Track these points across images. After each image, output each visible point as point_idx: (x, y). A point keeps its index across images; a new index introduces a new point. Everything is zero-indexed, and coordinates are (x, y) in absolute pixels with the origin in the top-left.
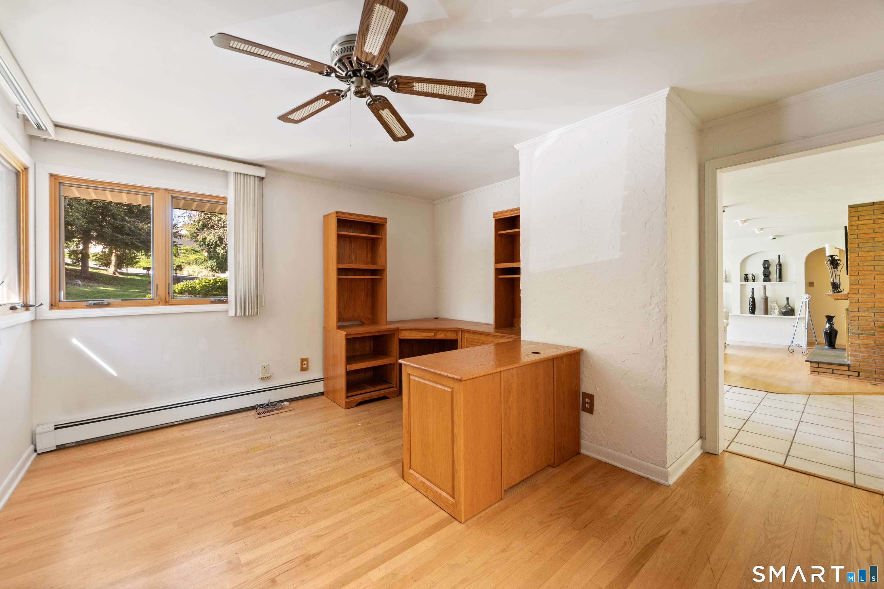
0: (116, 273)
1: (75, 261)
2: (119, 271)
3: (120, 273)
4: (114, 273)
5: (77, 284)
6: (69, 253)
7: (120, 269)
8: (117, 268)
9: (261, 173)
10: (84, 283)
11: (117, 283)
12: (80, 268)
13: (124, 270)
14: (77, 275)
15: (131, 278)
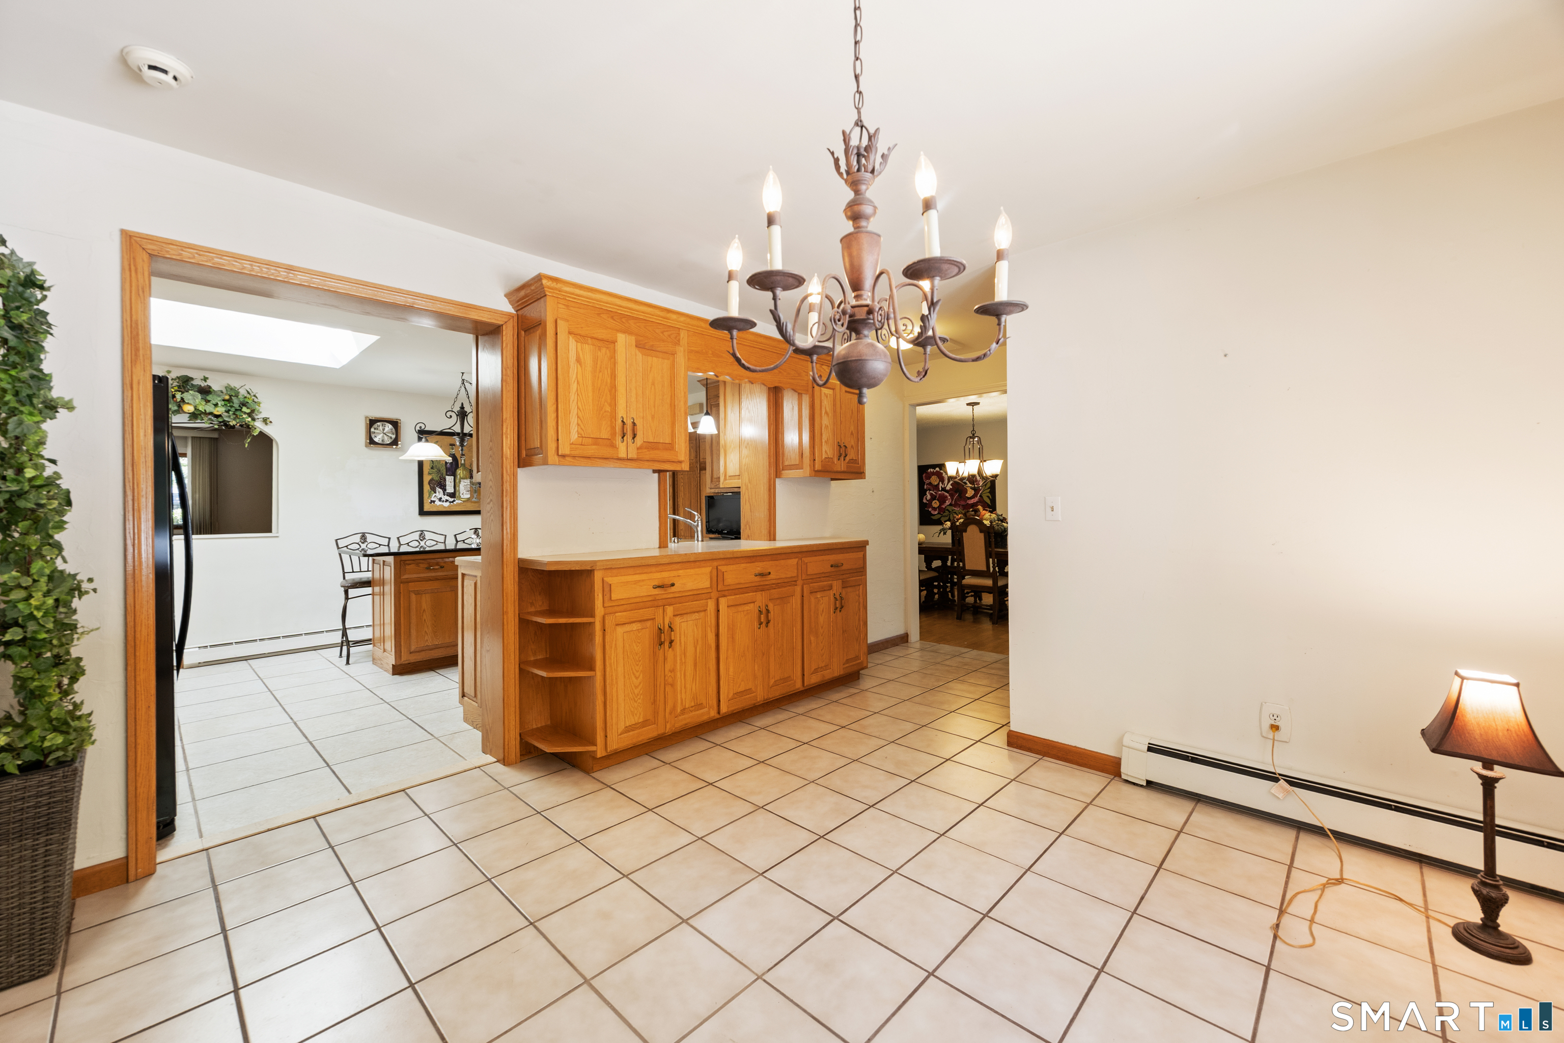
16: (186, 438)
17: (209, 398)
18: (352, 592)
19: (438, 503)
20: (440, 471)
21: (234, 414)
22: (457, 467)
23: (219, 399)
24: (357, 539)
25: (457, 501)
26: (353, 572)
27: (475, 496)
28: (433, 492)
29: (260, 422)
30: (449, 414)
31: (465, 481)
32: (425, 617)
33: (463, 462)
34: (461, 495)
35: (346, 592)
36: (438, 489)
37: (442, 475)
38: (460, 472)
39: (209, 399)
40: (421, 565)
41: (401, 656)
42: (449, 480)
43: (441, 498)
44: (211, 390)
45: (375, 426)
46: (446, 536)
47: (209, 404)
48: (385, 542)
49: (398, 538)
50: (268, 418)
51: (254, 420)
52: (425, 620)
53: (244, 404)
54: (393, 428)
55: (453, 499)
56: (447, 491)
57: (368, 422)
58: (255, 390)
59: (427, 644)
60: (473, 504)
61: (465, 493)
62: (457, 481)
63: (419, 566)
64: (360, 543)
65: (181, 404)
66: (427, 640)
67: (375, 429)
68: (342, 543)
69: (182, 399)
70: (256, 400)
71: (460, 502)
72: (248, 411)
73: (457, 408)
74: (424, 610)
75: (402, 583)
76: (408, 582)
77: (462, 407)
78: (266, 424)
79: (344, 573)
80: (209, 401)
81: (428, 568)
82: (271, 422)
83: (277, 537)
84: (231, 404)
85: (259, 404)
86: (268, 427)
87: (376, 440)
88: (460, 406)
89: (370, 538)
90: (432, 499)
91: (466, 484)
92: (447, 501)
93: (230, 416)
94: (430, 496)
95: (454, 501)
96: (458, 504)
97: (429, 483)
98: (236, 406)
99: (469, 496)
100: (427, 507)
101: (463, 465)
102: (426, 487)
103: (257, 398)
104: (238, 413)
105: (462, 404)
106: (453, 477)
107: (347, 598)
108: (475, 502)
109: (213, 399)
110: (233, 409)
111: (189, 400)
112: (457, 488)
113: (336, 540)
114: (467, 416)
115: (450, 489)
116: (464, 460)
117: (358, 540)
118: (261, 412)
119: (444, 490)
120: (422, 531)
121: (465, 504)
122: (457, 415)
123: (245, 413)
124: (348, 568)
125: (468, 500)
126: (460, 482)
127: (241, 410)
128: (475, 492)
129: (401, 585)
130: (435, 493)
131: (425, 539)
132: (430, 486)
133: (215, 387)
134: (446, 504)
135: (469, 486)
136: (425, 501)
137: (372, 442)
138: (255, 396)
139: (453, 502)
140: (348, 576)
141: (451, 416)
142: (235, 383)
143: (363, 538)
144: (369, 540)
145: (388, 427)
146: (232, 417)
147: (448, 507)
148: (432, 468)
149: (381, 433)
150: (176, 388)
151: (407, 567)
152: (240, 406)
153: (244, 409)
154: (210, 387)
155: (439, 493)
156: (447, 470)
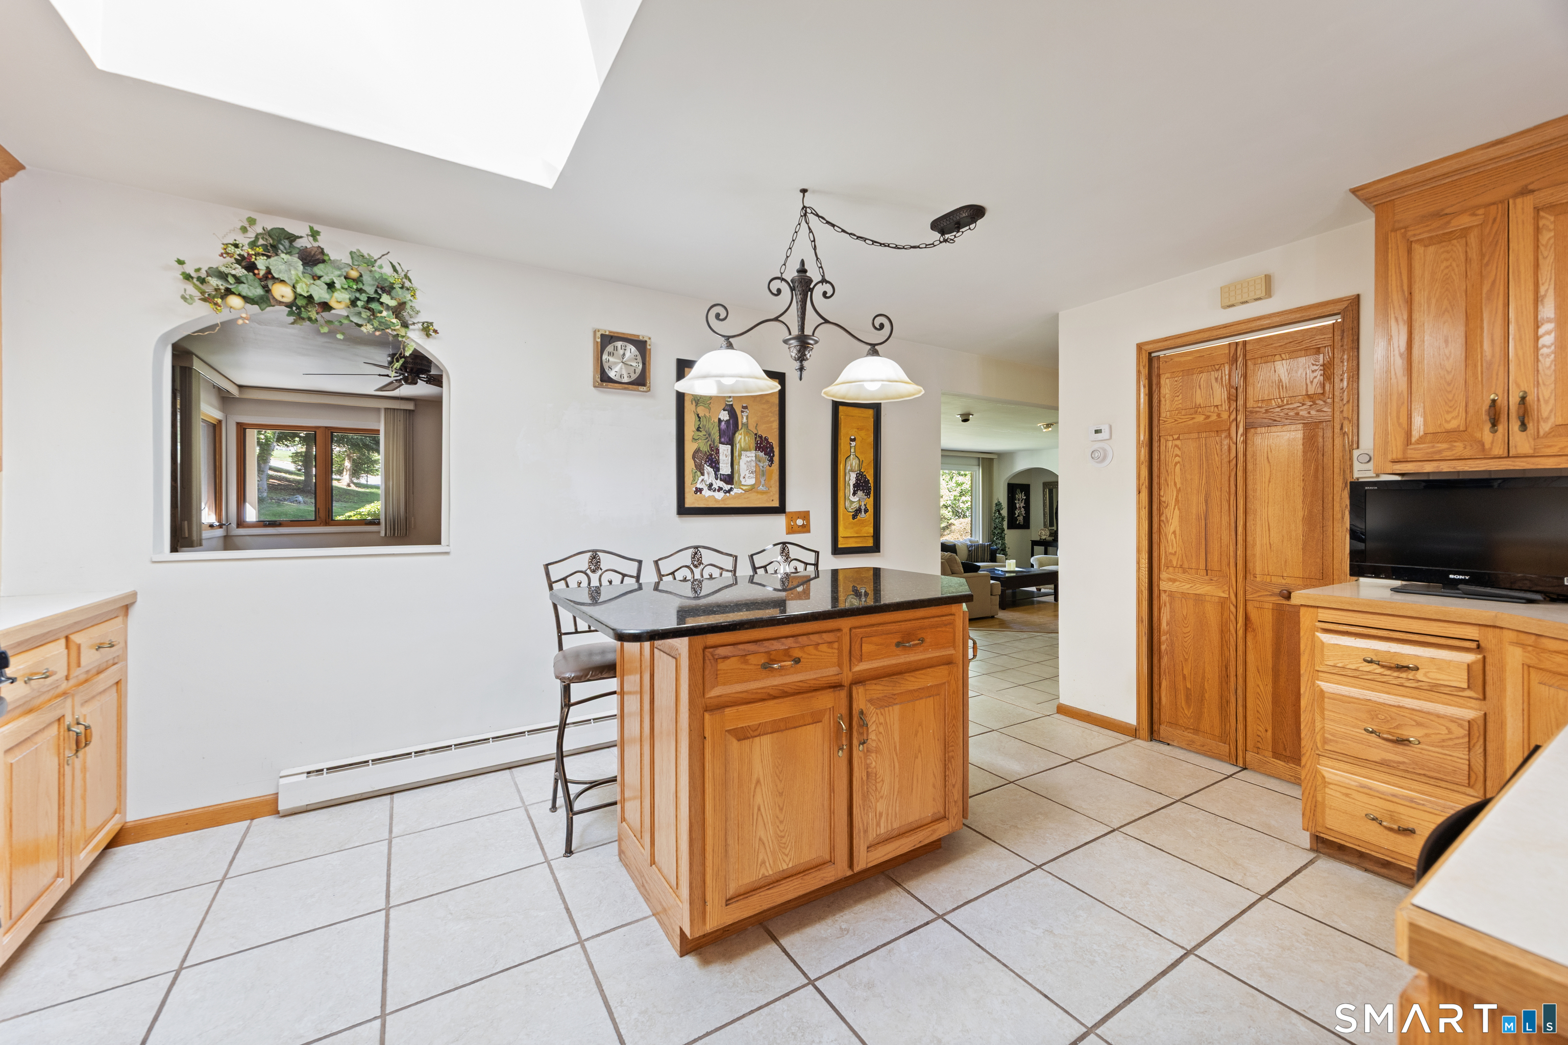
0: (352, 485)
1: (299, 467)
2: (355, 481)
3: (357, 485)
4: (349, 485)
5: (296, 501)
6: (292, 456)
7: (358, 478)
8: (353, 477)
9: (410, 406)
10: (306, 499)
11: (350, 499)
12: (302, 478)
13: (363, 481)
14: (299, 489)
15: (370, 492)
16: (378, 410)
17: (319, 270)
18: (578, 691)
19: (706, 493)
20: (710, 435)
21: (366, 308)
22: (736, 428)
23: (338, 273)
24: (583, 562)
25: (735, 490)
26: (577, 632)
27: (763, 482)
28: (699, 473)
29: (417, 333)
30: (776, 285)
31: (748, 454)
32: (759, 800)
33: (745, 420)
34: (741, 479)
35: (566, 690)
36: (708, 469)
37: (714, 442)
38: (740, 437)
39: (319, 273)
40: (753, 659)
41: (704, 913)
42: (725, 450)
43: (711, 485)
44: (326, 258)
45: (610, 348)
46: (736, 557)
47: (318, 282)
48: (632, 568)
49: (656, 562)
50: (432, 324)
51: (405, 325)
52: (759, 809)
53: (388, 289)
54: (638, 353)
55: (729, 487)
56: (722, 472)
57: (599, 340)
58: (405, 266)
59: (763, 871)
60: (759, 496)
61: (748, 475)
62: (736, 454)
63: (746, 662)
64: (588, 572)
65: (270, 283)
66: (763, 862)
67: (609, 354)
68: (556, 572)
69: (269, 271)
70: (407, 284)
71: (740, 491)
72: (393, 303)
73: (791, 273)
74: (758, 782)
75: (707, 709)
76: (718, 707)
77: (802, 270)
78: (428, 335)
79: (560, 635)
80: (319, 278)
81: (766, 666)
82: (436, 331)
83: (447, 553)
84: (360, 286)
85: (412, 291)
86: (430, 340)
87: (612, 374)
88: (798, 266)
89: (606, 561)
90: (699, 486)
91: (749, 459)
92: (720, 489)
93: (360, 313)
94: (694, 480)
95: (731, 489)
96: (738, 496)
97: (694, 457)
98: (370, 290)
99: (752, 481)
100: (690, 502)
101: (746, 425)
102: (689, 464)
103: (410, 280)
104: (374, 305)
105: (803, 262)
106: (729, 447)
107: (567, 704)
108: (763, 493)
109: (327, 274)
110: (364, 297)
111: (280, 272)
112: (736, 467)
113: (546, 566)
114: (812, 290)
115: (725, 469)
116: (747, 417)
117: (584, 566)
118: (418, 312)
119: (717, 469)
120: (696, 547)
121: (747, 495)
122: (792, 289)
123: (388, 308)
124: (567, 626)
125: (752, 488)
126: (740, 455)
127: (378, 300)
128: (763, 473)
129: (707, 716)
130: (703, 474)
131: (701, 563)
132: (695, 461)
133: (333, 254)
134: (720, 495)
135: (753, 464)
136: (687, 490)
137: (604, 379)
138: (406, 276)
139: (729, 491)
140: (570, 642)
141: (779, 291)
142: (371, 249)
143: (594, 561)
144: (604, 566)
145: (631, 351)
146: (364, 315)
147: (723, 500)
148: (698, 429)
149: (619, 363)
150: (260, 250)
151: (722, 666)
152: (376, 292)
153: (385, 299)
154: (322, 252)
155: (709, 475)
156: (722, 433)
